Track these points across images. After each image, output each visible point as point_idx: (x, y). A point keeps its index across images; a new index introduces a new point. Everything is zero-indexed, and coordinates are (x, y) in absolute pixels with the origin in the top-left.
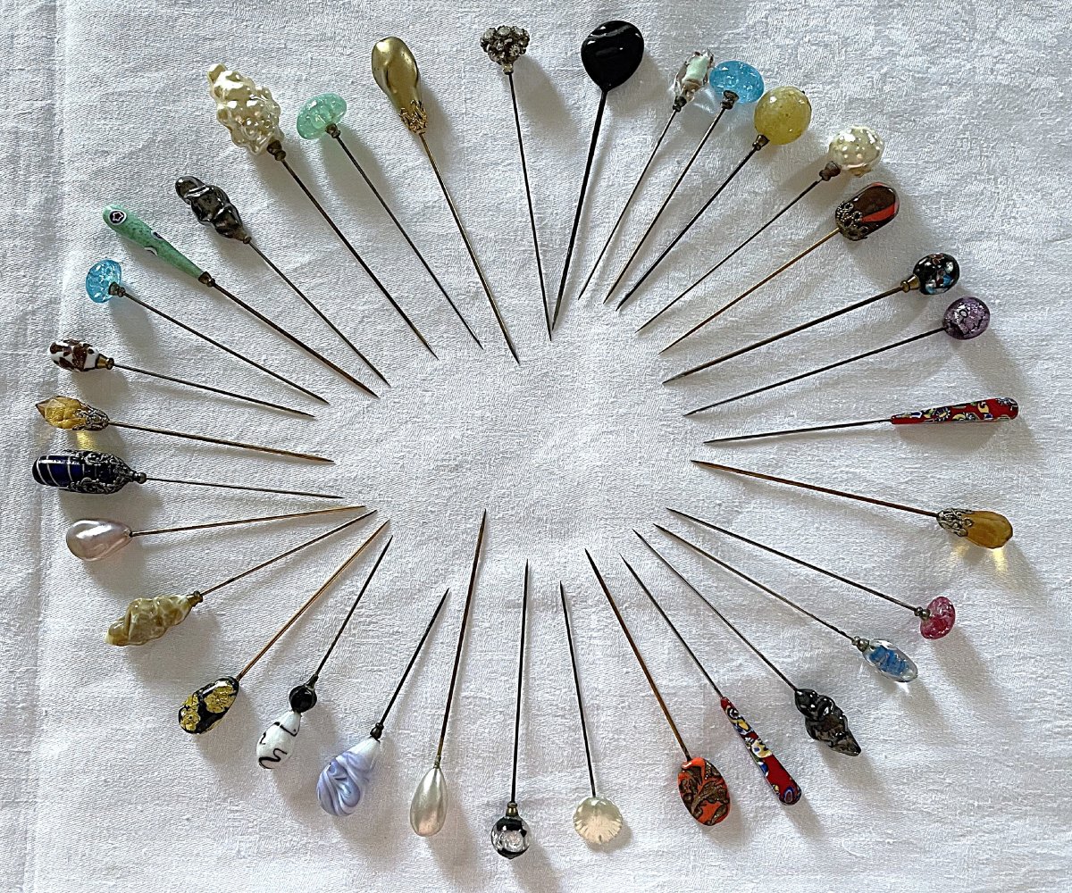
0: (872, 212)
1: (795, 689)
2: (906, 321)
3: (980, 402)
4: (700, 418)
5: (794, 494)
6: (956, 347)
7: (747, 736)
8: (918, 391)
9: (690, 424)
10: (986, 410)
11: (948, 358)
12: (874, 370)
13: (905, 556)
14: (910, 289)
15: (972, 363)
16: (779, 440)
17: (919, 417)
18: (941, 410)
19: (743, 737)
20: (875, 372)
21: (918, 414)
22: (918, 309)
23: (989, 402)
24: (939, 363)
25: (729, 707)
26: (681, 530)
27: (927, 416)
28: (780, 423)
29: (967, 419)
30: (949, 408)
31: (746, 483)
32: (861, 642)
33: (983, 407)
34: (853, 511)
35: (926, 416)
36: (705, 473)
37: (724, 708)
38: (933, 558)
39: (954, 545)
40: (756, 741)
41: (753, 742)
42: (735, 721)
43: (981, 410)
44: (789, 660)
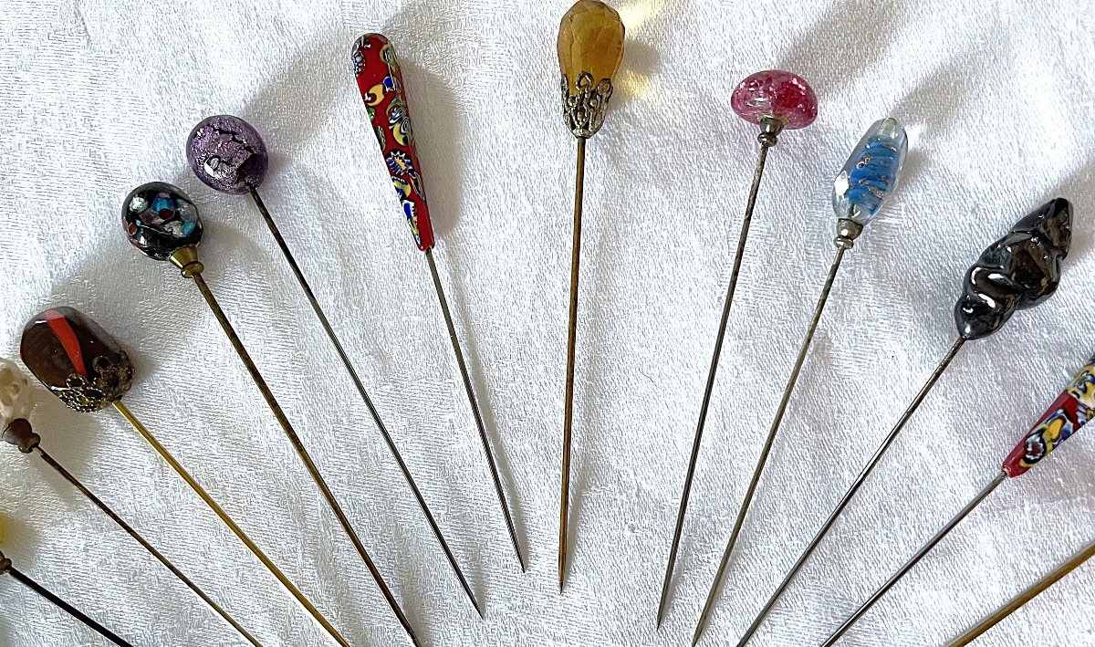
0: (65, 357)
1: (962, 341)
2: (255, 253)
3: (366, 102)
4: (481, 587)
5: (589, 396)
6: (283, 161)
7: (1074, 419)
8: (370, 211)
9: (496, 604)
10: (378, 90)
11: (304, 173)
12: (346, 294)
13: (665, 180)
14: (196, 262)
15: (303, 129)
16: (496, 439)
17: (412, 204)
18: (393, 169)
19: (1077, 427)
20: (350, 291)
21: (407, 207)
22: (232, 237)
23: (364, 88)
24: (315, 185)
25: (1022, 463)
26: (692, 597)
27: (408, 191)
28: (468, 441)
29: (400, 120)
30: (386, 155)
31: (583, 485)
32: (845, 233)
33: (374, 97)
34: (600, 289)
35: (408, 194)
36: (579, 561)
37: (1026, 469)
38: (661, 130)
39: (629, 97)
40: (1082, 400)
41: (1083, 406)
42: (1049, 446)
43: (380, 98)
44: (903, 357)
